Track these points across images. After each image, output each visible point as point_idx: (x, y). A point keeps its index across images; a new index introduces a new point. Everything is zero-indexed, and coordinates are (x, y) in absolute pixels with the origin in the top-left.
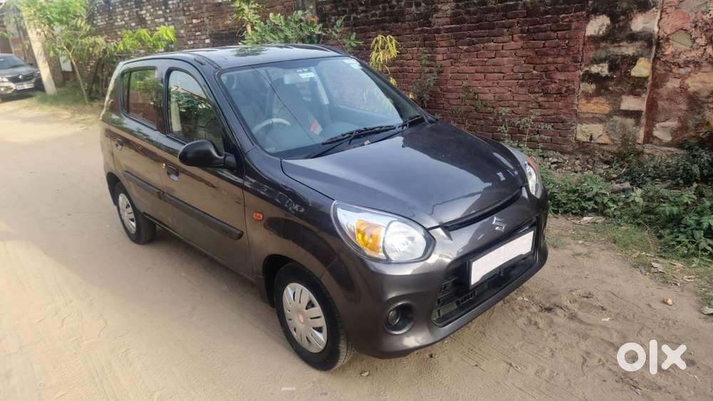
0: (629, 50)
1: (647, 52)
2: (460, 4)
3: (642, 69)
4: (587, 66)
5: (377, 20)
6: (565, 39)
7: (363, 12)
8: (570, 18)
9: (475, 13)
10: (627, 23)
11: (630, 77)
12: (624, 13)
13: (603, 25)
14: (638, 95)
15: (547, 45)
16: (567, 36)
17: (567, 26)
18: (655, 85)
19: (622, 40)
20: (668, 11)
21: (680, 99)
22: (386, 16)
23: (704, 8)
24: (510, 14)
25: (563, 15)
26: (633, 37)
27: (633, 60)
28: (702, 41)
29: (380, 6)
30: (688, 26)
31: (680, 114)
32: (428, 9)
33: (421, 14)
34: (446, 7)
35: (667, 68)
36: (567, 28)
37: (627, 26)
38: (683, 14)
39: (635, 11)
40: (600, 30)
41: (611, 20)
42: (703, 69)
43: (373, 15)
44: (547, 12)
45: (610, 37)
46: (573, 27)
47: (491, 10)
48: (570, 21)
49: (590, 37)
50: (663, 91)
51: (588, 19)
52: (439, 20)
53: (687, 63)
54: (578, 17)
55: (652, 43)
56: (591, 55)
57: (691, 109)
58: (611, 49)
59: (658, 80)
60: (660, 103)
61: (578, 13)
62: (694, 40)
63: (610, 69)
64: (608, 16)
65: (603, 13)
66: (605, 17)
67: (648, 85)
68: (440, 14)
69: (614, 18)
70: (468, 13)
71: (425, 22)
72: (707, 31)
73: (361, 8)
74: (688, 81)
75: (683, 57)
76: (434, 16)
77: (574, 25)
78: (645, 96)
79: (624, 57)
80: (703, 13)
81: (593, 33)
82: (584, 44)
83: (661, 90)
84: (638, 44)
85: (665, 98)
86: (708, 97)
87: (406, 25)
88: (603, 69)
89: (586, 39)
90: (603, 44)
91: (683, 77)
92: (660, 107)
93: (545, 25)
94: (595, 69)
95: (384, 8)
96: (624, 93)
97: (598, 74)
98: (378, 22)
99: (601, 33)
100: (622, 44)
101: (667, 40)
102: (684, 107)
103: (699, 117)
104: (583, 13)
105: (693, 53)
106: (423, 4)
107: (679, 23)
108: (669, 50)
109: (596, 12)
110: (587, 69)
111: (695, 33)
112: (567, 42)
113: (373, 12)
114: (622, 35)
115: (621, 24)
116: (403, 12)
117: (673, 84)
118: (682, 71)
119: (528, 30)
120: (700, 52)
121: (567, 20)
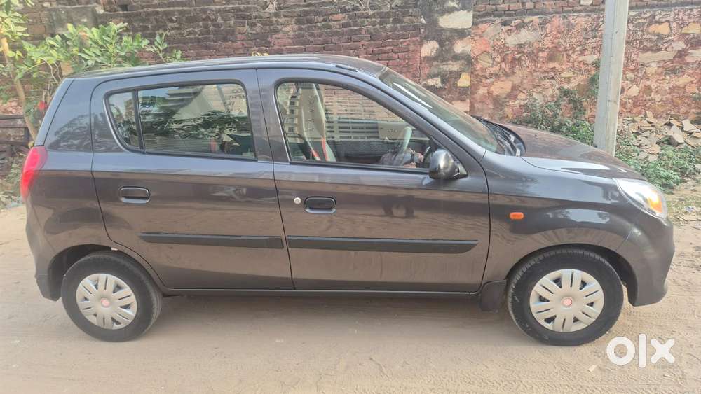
0: (454, 67)
1: (466, 69)
2: (303, 27)
3: (464, 81)
4: (424, 80)
5: (198, 39)
6: (405, 59)
7: (173, 29)
8: (408, 42)
9: (320, 36)
10: (451, 47)
11: (457, 87)
12: (448, 39)
13: (434, 48)
14: (463, 100)
15: (390, 64)
16: (407, 56)
17: (405, 48)
18: (472, 93)
19: (448, 60)
20: (475, 38)
21: (488, 101)
22: (209, 34)
23: (497, 37)
24: (354, 37)
25: (402, 40)
26: (456, 58)
27: (458, 75)
28: (498, 60)
29: (201, 24)
30: (489, 49)
31: (489, 112)
32: (266, 30)
33: (257, 34)
34: (287, 29)
35: (479, 80)
36: (406, 50)
37: (451, 49)
38: (486, 41)
39: (456, 38)
40: (432, 52)
41: (440, 45)
42: (502, 79)
43: (190, 33)
44: (388, 37)
45: (440, 57)
46: (411, 50)
47: (337, 33)
48: (408, 45)
49: (425, 58)
50: (477, 96)
51: (421, 43)
52: (279, 40)
53: (491, 75)
54: (414, 41)
55: (469, 61)
56: (427, 71)
57: (496, 108)
58: (441, 67)
59: (472, 90)
60: (476, 105)
61: (414, 39)
62: (494, 59)
63: (443, 82)
64: (437, 41)
65: (433, 39)
66: (435, 42)
67: (469, 92)
68: (280, 35)
69: (441, 43)
70: (311, 35)
71: (263, 42)
72: (501, 52)
73: (170, 25)
74: (492, 88)
75: (488, 71)
76: (274, 36)
77: (411, 48)
78: (468, 101)
79: (451, 72)
80: (497, 40)
81: (427, 54)
82: (421, 63)
83: (475, 96)
84: (460, 62)
85: (479, 101)
86: (505, 98)
87: (239, 44)
88: (437, 82)
89: (422, 59)
90: (435, 63)
91: (489, 85)
92: (476, 109)
93: (387, 48)
94: (431, 82)
95: (206, 27)
96: (454, 99)
97: (434, 86)
98: (199, 41)
99: (433, 54)
100: (449, 63)
101: (477, 59)
102: (491, 106)
103: (501, 112)
104: (418, 38)
105: (494, 69)
106: (259, 25)
107: (483, 48)
108: (478, 67)
109: (427, 38)
110: (425, 82)
111: (495, 54)
112: (407, 61)
113: (191, 29)
114: (448, 56)
115: (447, 48)
116: (233, 31)
117: (482, 91)
118: (488, 81)
119: (372, 52)
120: (498, 68)
121: (405, 44)
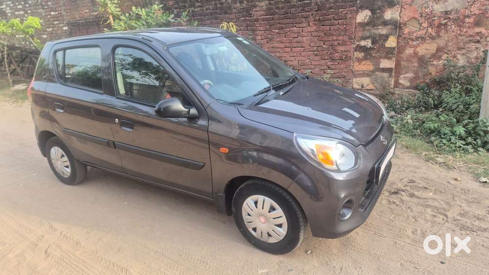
0: (383, 31)
1: (394, 32)
2: (272, 2)
3: (392, 42)
4: (358, 41)
5: (211, 13)
6: (343, 24)
7: (199, 6)
8: (346, 12)
9: (282, 8)
10: (382, 14)
11: (385, 48)
12: (379, 8)
13: (367, 16)
14: (390, 58)
15: (332, 28)
16: (345, 23)
17: (344, 16)
18: (399, 52)
19: (379, 25)
20: (405, 7)
21: (414, 60)
22: (217, 9)
23: (426, 5)
24: (306, 9)
25: (342, 10)
26: (385, 23)
27: (386, 37)
28: (425, 25)
29: (213, 3)
30: (417, 16)
31: (414, 69)
32: (249, 5)
33: (244, 8)
34: (262, 4)
35: (406, 42)
36: (344, 18)
37: (382, 17)
38: (414, 8)
39: (386, 7)
40: (365, 19)
41: (372, 13)
42: (427, 42)
43: (207, 9)
44: (331, 8)
45: (371, 23)
46: (348, 17)
47: (294, 6)
48: (346, 13)
49: (359, 23)
50: (404, 56)
51: (357, 12)
52: (257, 13)
53: (417, 38)
54: (351, 10)
55: (397, 26)
56: (360, 34)
57: (420, 66)
58: (373, 31)
59: (400, 49)
60: (402, 63)
61: (351, 8)
62: (421, 24)
63: (373, 43)
64: (370, 10)
65: (367, 8)
66: (368, 10)
67: (395, 52)
68: (258, 9)
69: (373, 12)
70: (278, 8)
71: (247, 14)
72: (428, 19)
73: (197, 4)
74: (418, 49)
75: (415, 35)
76: (254, 10)
77: (349, 16)
78: (394, 59)
79: (381, 35)
80: (425, 8)
81: (361, 21)
82: (356, 28)
83: (402, 55)
84: (389, 27)
85: (405, 59)
86: (430, 58)
87: (233, 16)
88: (368, 43)
89: (357, 25)
90: (367, 28)
91: (415, 47)
92: (402, 66)
93: (330, 16)
94: (363, 43)
95: (216, 4)
96: (381, 58)
97: (365, 46)
98: (211, 14)
99: (366, 20)
100: (379, 27)
101: (405, 24)
102: (416, 65)
103: (426, 70)
104: (355, 8)
105: (421, 32)
106: (245, 2)
107: (411, 15)
108: (406, 31)
109: (362, 8)
110: (358, 43)
111: (421, 20)
112: (345, 26)
113: (208, 7)
114: (379, 22)
115: (378, 15)
116: (230, 7)
117: (409, 51)
118: (415, 43)
119: (319, 19)
120: (424, 32)
121: (344, 12)
